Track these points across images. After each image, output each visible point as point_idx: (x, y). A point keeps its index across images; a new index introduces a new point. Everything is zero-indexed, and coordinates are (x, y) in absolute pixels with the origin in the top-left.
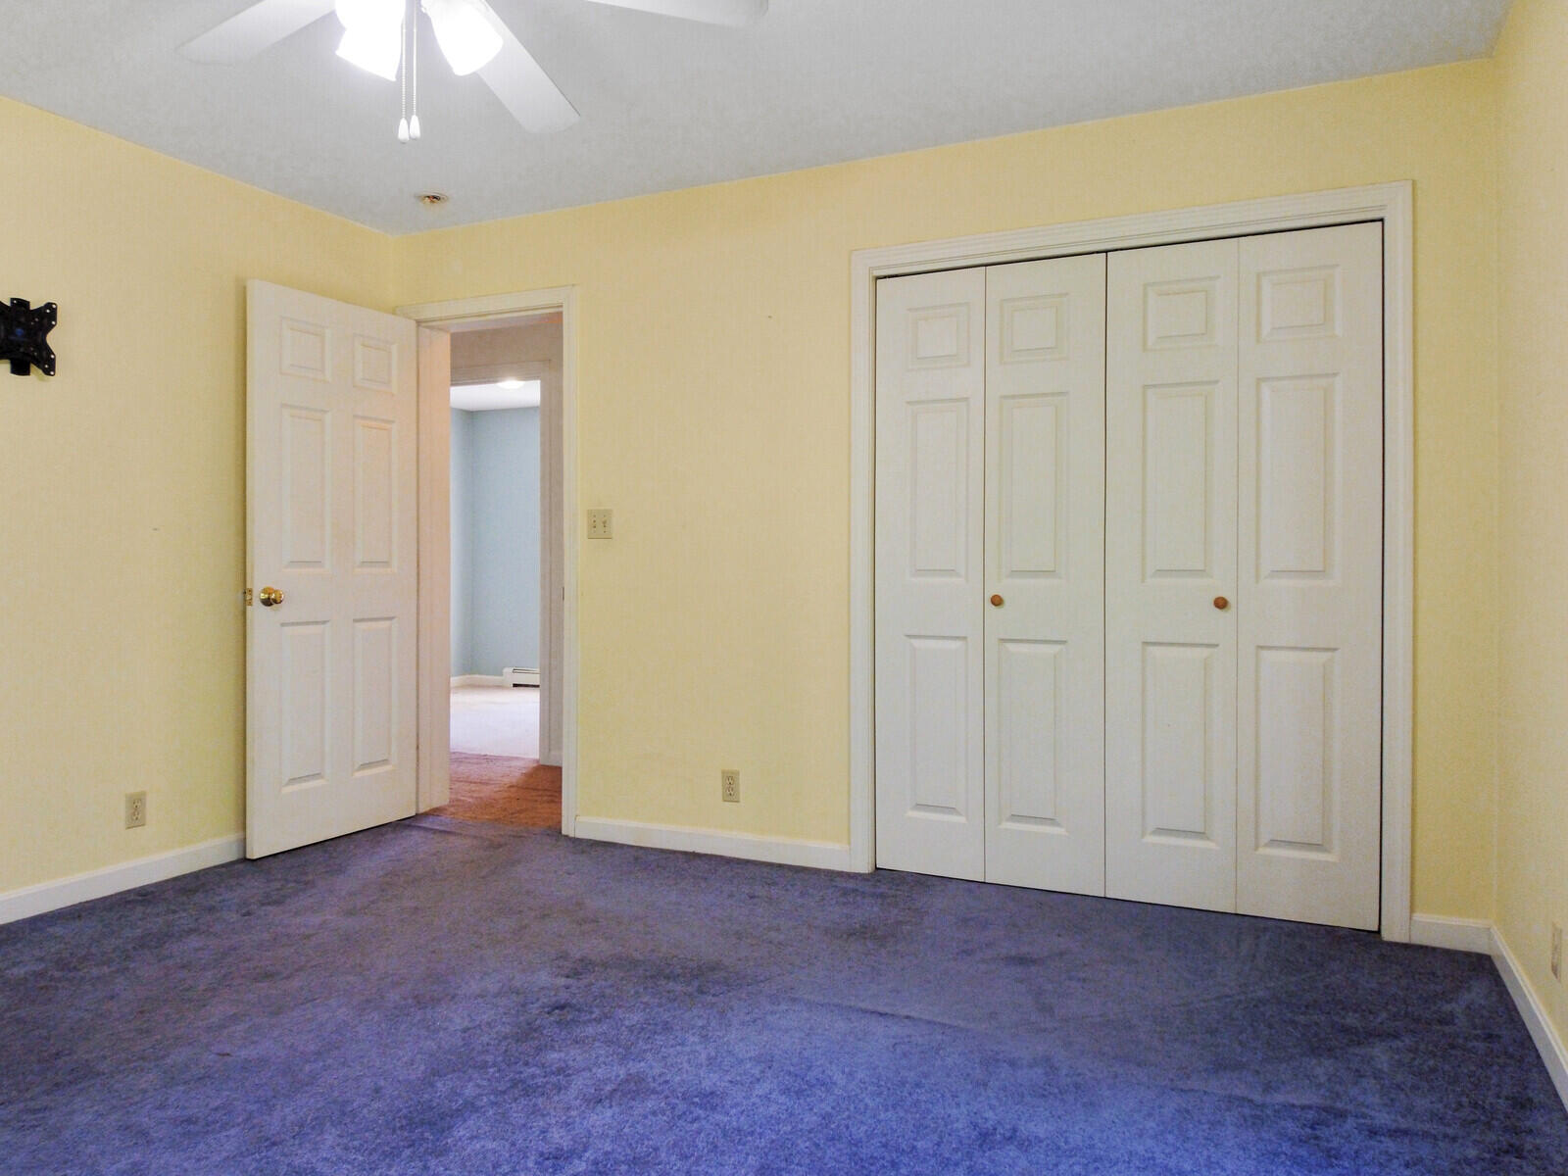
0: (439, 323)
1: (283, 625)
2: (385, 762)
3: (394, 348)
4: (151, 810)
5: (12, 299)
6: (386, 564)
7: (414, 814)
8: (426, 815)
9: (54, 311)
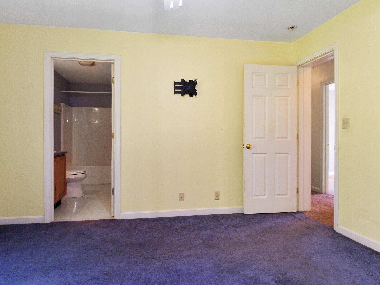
0: (304, 65)
1: (253, 154)
2: (286, 194)
3: (289, 76)
4: (221, 196)
5: (190, 80)
6: (286, 138)
7: (296, 211)
8: (301, 212)
9: (197, 81)
